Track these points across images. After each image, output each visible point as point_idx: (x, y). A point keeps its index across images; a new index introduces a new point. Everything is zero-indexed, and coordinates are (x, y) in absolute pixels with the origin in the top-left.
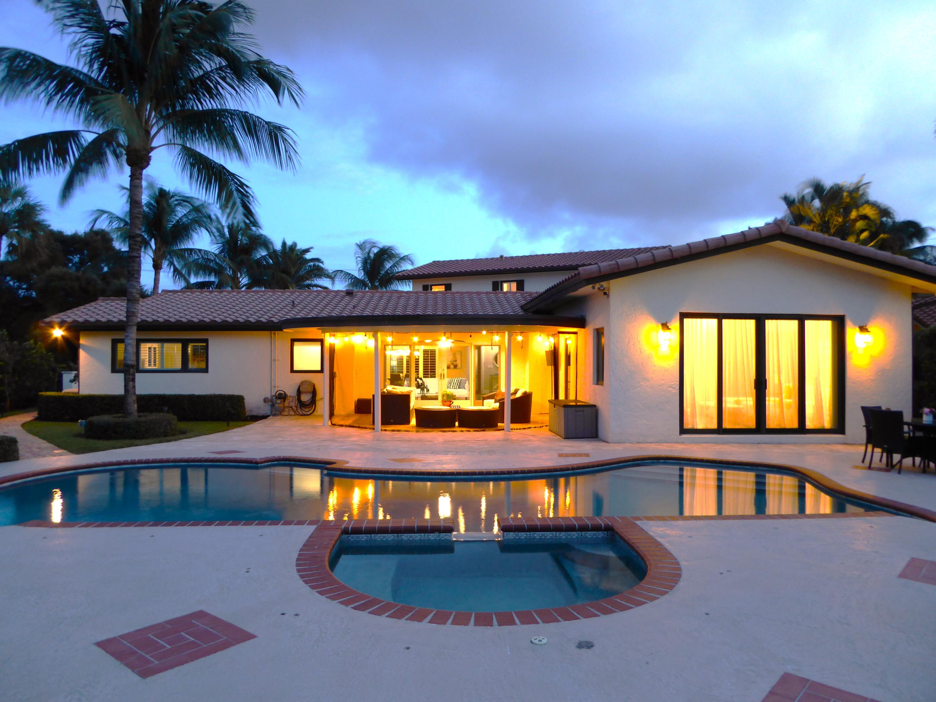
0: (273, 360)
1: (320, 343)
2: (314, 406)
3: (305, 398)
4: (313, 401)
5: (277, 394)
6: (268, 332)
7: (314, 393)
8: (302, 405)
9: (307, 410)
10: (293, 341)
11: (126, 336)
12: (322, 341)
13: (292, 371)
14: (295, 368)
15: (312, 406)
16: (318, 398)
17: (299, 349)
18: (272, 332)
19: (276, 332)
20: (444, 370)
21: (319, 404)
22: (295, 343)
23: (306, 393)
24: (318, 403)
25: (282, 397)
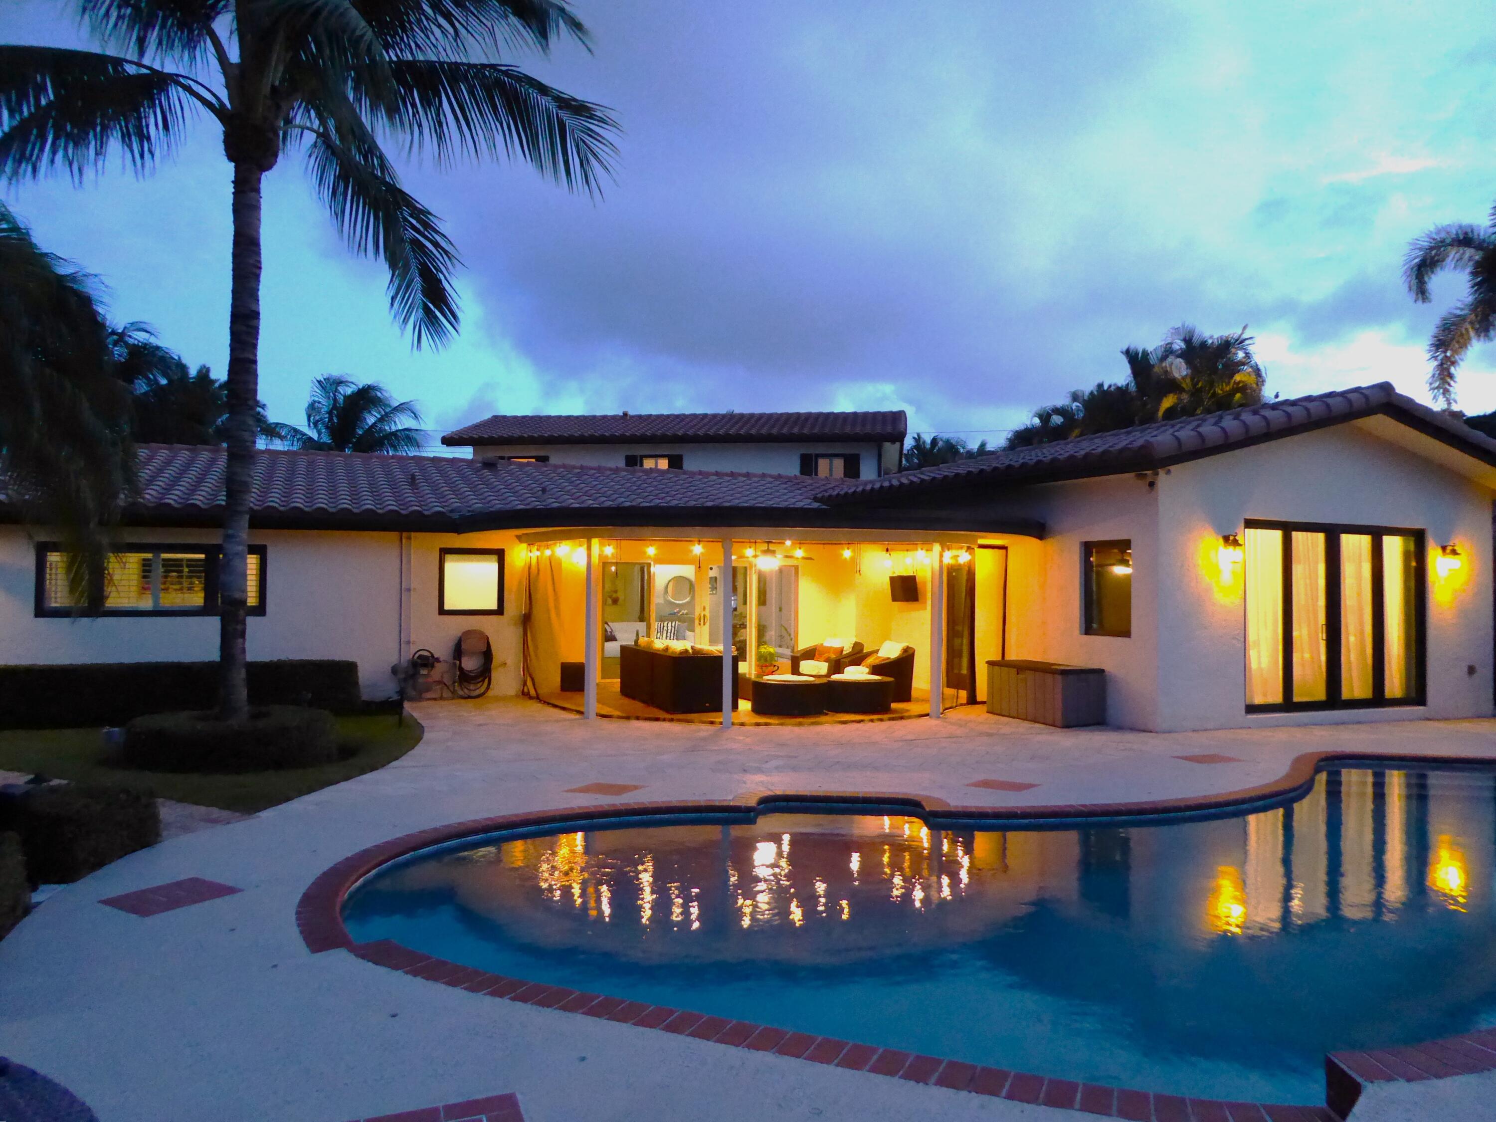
0: (404, 591)
1: (495, 557)
2: (487, 681)
3: (470, 664)
4: (485, 672)
5: (417, 655)
6: (394, 535)
7: (487, 655)
8: (465, 678)
9: (472, 687)
10: (445, 552)
11: (228, 537)
12: (500, 555)
13: (442, 611)
14: (447, 607)
15: (483, 681)
16: (495, 662)
17: (454, 568)
18: (405, 534)
19: (413, 534)
20: (704, 609)
21: (497, 675)
22: (448, 557)
23: (472, 654)
24: (494, 675)
25: (425, 661)
